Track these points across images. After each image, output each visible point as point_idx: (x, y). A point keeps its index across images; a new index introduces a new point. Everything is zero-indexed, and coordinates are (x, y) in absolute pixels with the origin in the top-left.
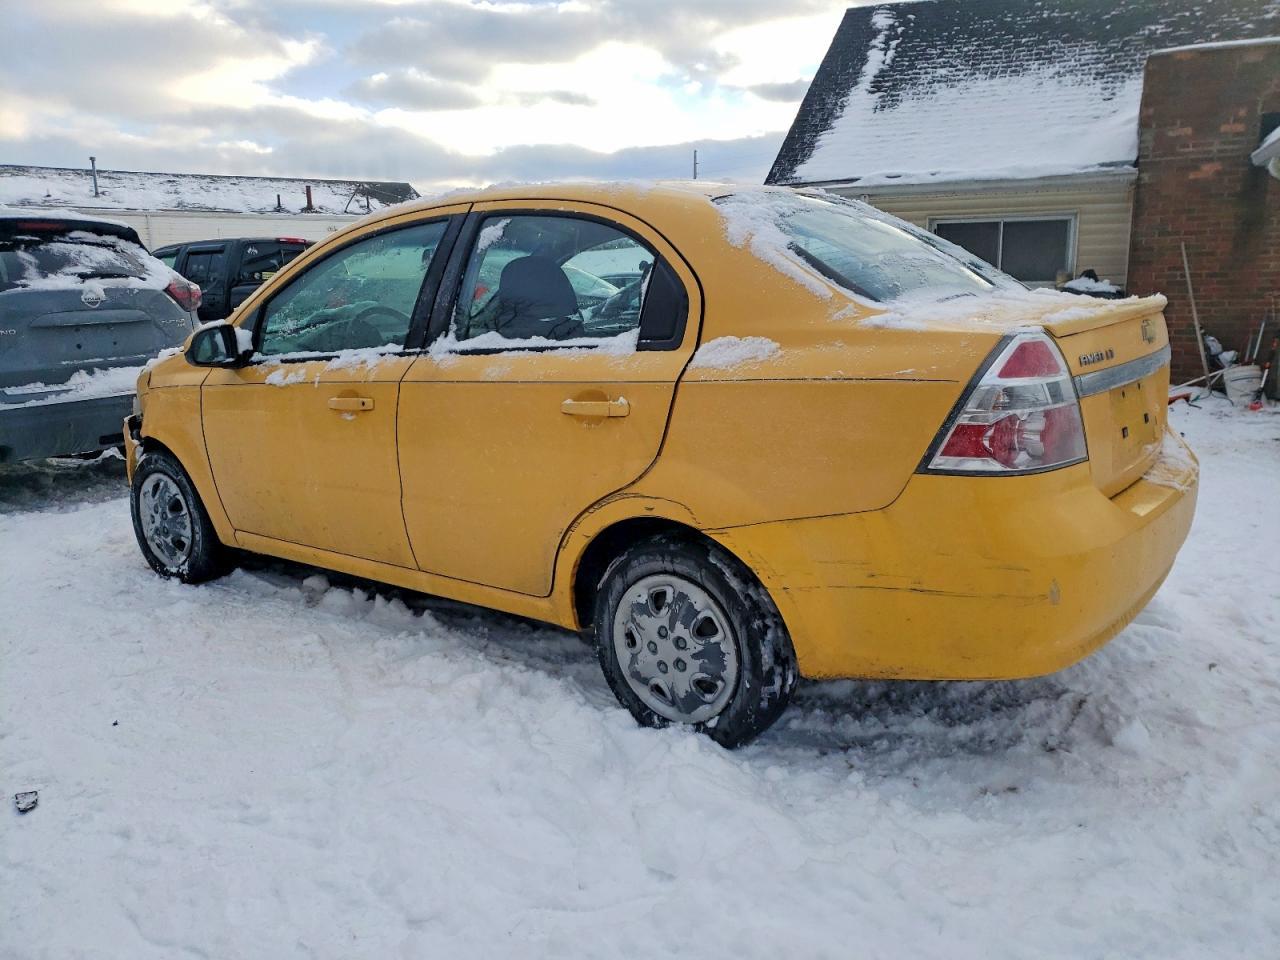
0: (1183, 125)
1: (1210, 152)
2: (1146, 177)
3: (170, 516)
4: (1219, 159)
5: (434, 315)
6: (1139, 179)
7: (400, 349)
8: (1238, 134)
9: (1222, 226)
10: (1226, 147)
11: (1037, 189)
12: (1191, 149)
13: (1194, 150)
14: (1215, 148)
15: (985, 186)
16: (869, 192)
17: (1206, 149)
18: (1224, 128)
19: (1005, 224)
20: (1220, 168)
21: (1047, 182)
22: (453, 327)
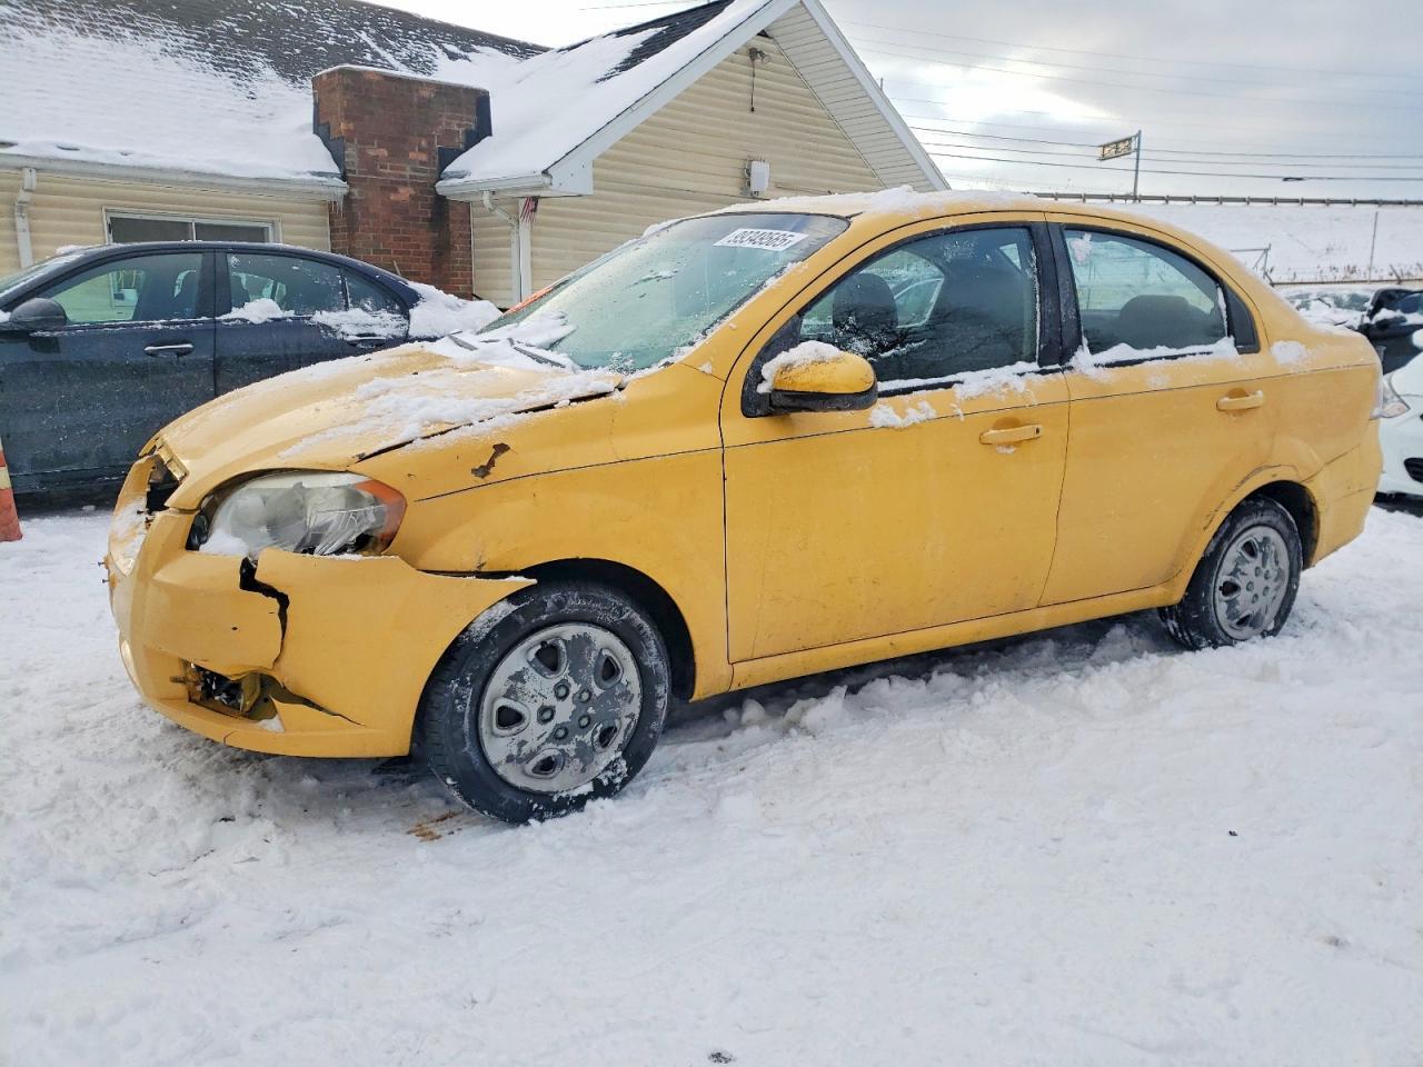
0: (380, 146)
1: (404, 176)
2: (355, 191)
3: (597, 691)
4: (412, 184)
5: (1065, 329)
6: (350, 194)
7: (1035, 366)
8: (422, 163)
9: (421, 248)
10: (417, 174)
11: (250, 190)
12: (388, 171)
13: (392, 172)
14: (408, 173)
15: (197, 179)
16: (36, 164)
17: (400, 172)
18: (412, 155)
19: (197, 225)
20: (413, 192)
21: (265, 185)
22: (1085, 341)
